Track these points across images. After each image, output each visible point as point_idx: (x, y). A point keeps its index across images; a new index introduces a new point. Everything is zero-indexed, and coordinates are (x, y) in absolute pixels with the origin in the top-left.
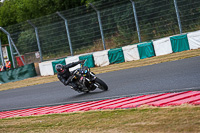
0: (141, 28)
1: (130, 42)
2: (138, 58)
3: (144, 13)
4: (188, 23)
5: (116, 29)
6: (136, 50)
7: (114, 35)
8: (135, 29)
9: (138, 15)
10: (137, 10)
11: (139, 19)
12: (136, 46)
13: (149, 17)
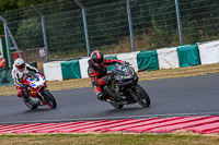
0: (183, 26)
1: (168, 44)
2: (178, 66)
3: (189, 6)
5: (150, 25)
6: (176, 54)
7: (147, 32)
8: (176, 27)
9: (180, 8)
11: (181, 13)
12: (175, 49)
13: (195, 12)
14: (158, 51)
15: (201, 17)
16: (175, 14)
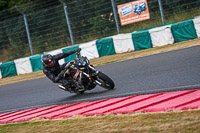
0: (33, 41)
1: (23, 55)
2: (31, 71)
3: (36, 26)
4: (80, 34)
5: (8, 42)
6: (29, 63)
7: (6, 48)
8: (27, 42)
9: (29, 27)
10: (28, 23)
11: (31, 32)
12: (27, 58)
13: (40, 30)
14: (15, 61)
15: (45, 33)
16: (25, 33)
